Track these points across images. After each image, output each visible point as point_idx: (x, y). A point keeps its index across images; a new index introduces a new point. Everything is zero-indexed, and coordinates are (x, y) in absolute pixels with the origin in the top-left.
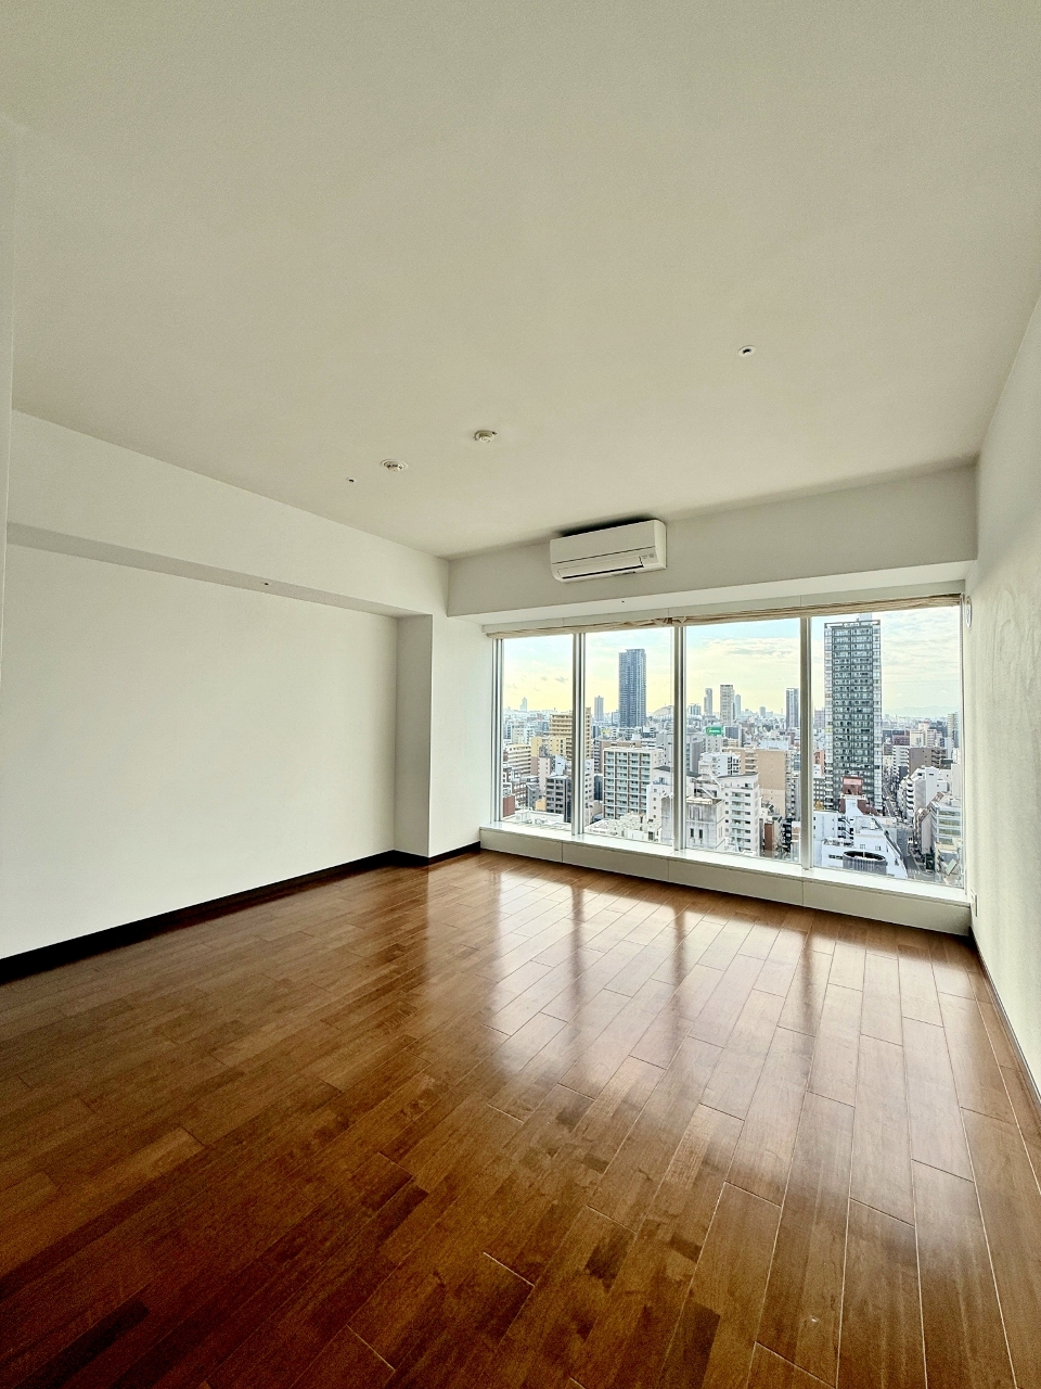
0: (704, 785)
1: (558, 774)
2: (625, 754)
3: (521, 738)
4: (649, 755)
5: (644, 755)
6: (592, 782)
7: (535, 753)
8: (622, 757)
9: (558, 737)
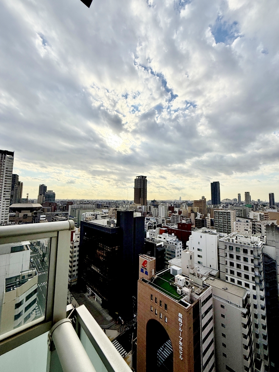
0: (256, 222)
1: (198, 217)
2: (221, 212)
3: (183, 208)
4: (230, 213)
5: (228, 212)
6: (210, 221)
7: (189, 212)
8: (220, 213)
9: (196, 207)
